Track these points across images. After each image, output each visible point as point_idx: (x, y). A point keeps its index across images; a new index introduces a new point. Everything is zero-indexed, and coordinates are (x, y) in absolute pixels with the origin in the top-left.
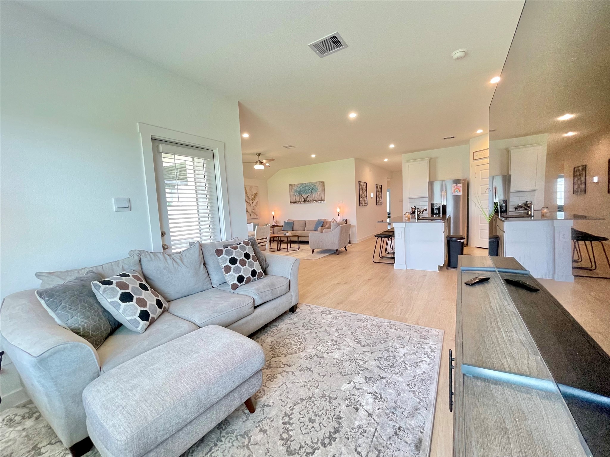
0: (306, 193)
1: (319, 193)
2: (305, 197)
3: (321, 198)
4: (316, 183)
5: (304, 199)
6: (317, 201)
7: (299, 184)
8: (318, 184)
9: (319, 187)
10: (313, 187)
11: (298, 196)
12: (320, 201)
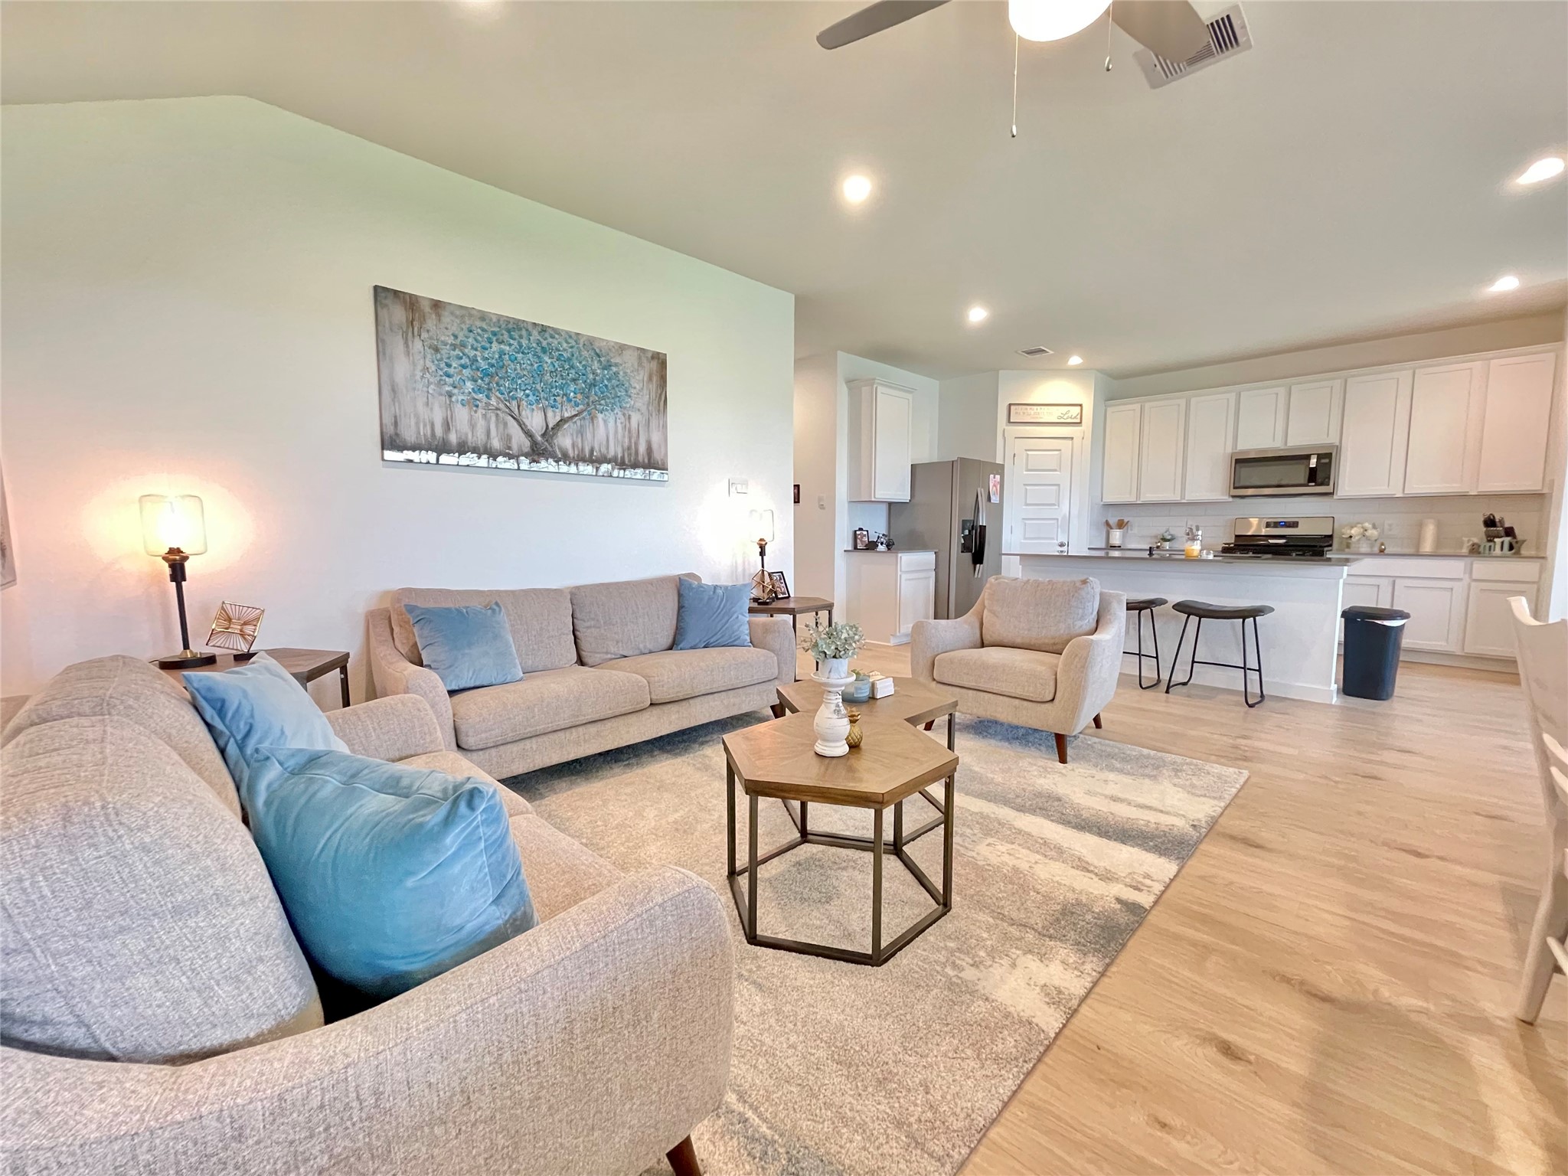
0: (547, 398)
1: (635, 418)
2: (536, 422)
3: (649, 450)
4: (622, 348)
5: (529, 434)
6: (622, 465)
7: (483, 316)
8: (630, 359)
9: (639, 382)
10: (596, 365)
11: (473, 404)
12: (645, 467)
